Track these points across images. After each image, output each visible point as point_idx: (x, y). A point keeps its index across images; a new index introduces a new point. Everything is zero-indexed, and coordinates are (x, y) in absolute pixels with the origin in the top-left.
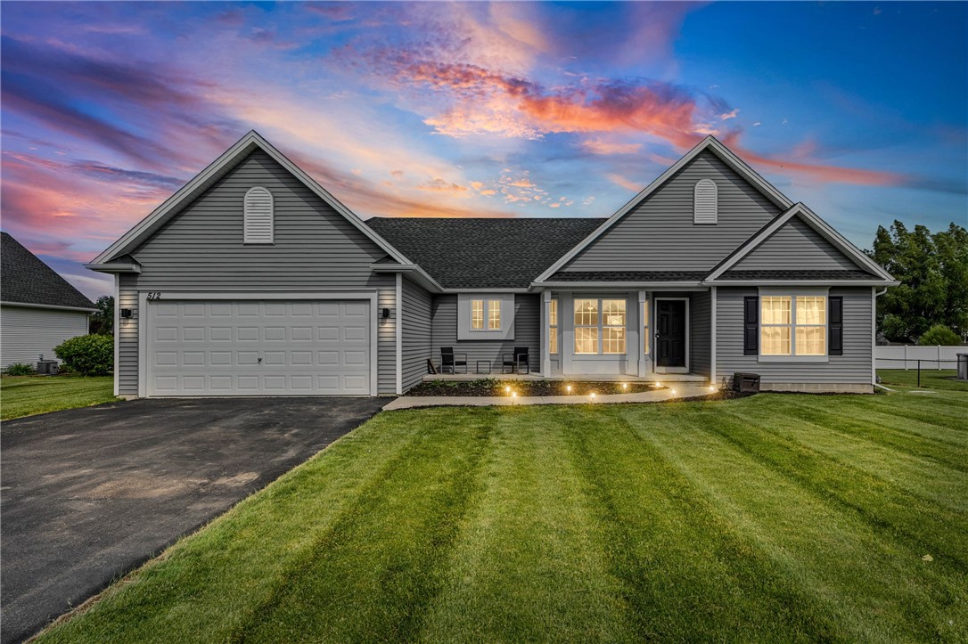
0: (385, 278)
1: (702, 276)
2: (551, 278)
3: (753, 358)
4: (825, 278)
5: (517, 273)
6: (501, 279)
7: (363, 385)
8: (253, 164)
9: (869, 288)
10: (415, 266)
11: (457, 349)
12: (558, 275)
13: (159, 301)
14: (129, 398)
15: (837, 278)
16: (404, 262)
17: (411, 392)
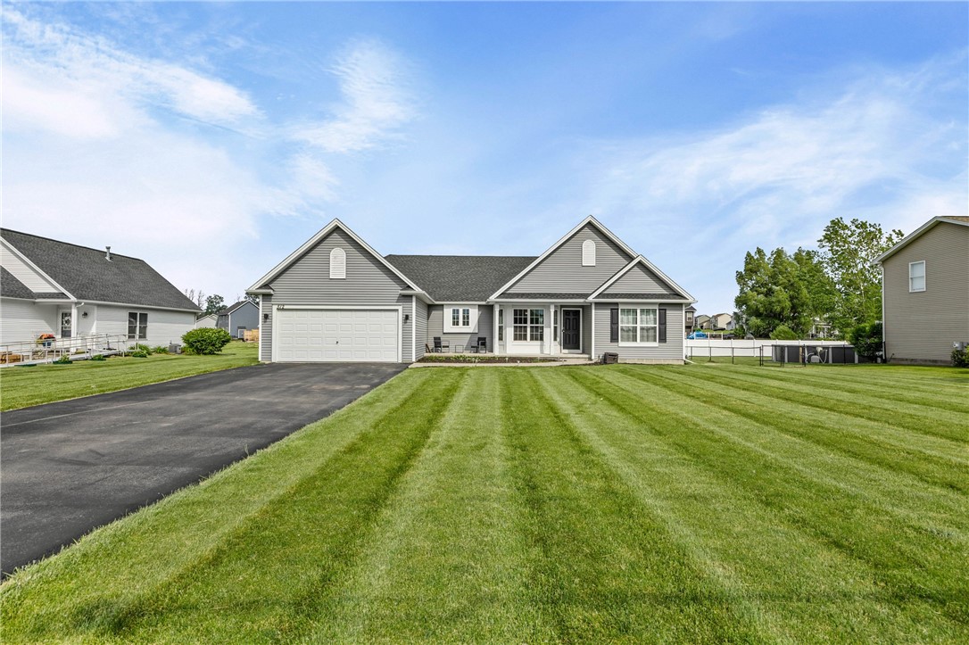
0: (406, 298)
1: (586, 296)
2: (499, 297)
3: (615, 344)
4: (656, 298)
5: (479, 292)
6: (470, 296)
7: (394, 357)
8: (335, 235)
9: (681, 304)
10: (424, 292)
11: (443, 338)
12: (503, 295)
13: (283, 309)
14: (267, 362)
15: (662, 298)
16: (417, 290)
17: (419, 361)
